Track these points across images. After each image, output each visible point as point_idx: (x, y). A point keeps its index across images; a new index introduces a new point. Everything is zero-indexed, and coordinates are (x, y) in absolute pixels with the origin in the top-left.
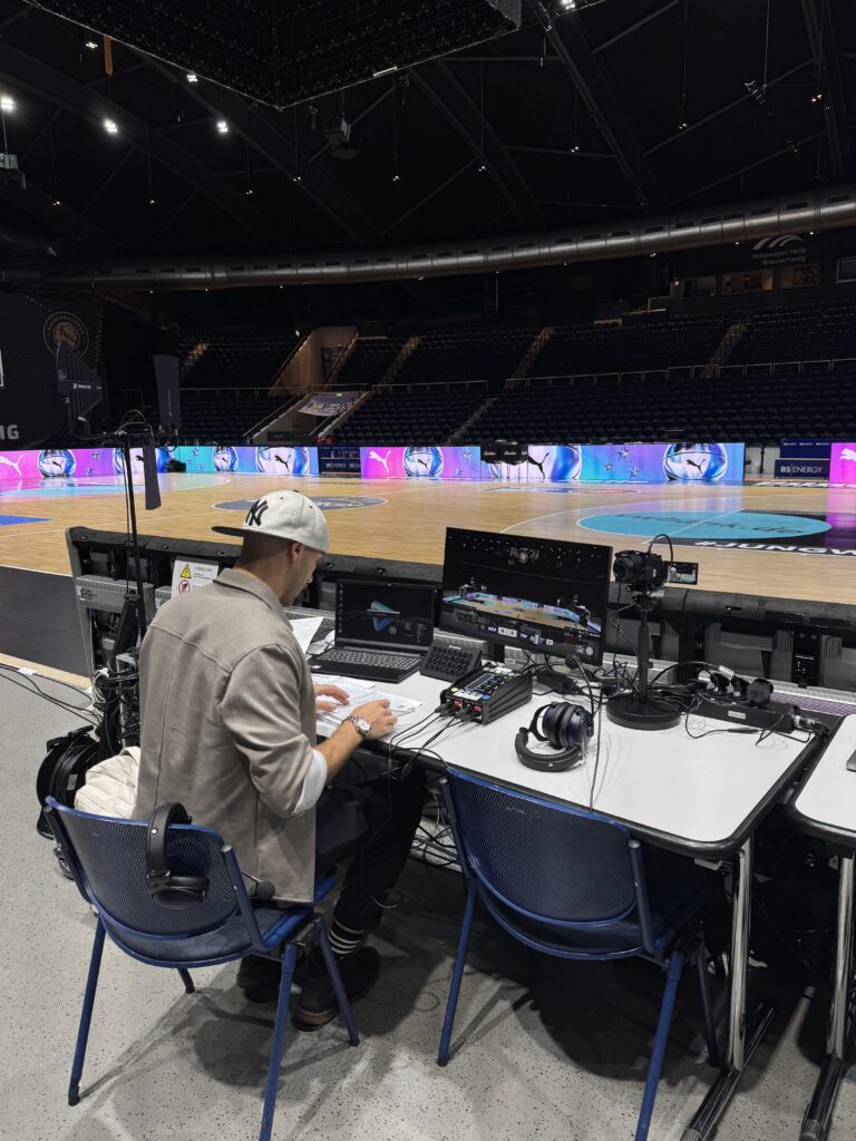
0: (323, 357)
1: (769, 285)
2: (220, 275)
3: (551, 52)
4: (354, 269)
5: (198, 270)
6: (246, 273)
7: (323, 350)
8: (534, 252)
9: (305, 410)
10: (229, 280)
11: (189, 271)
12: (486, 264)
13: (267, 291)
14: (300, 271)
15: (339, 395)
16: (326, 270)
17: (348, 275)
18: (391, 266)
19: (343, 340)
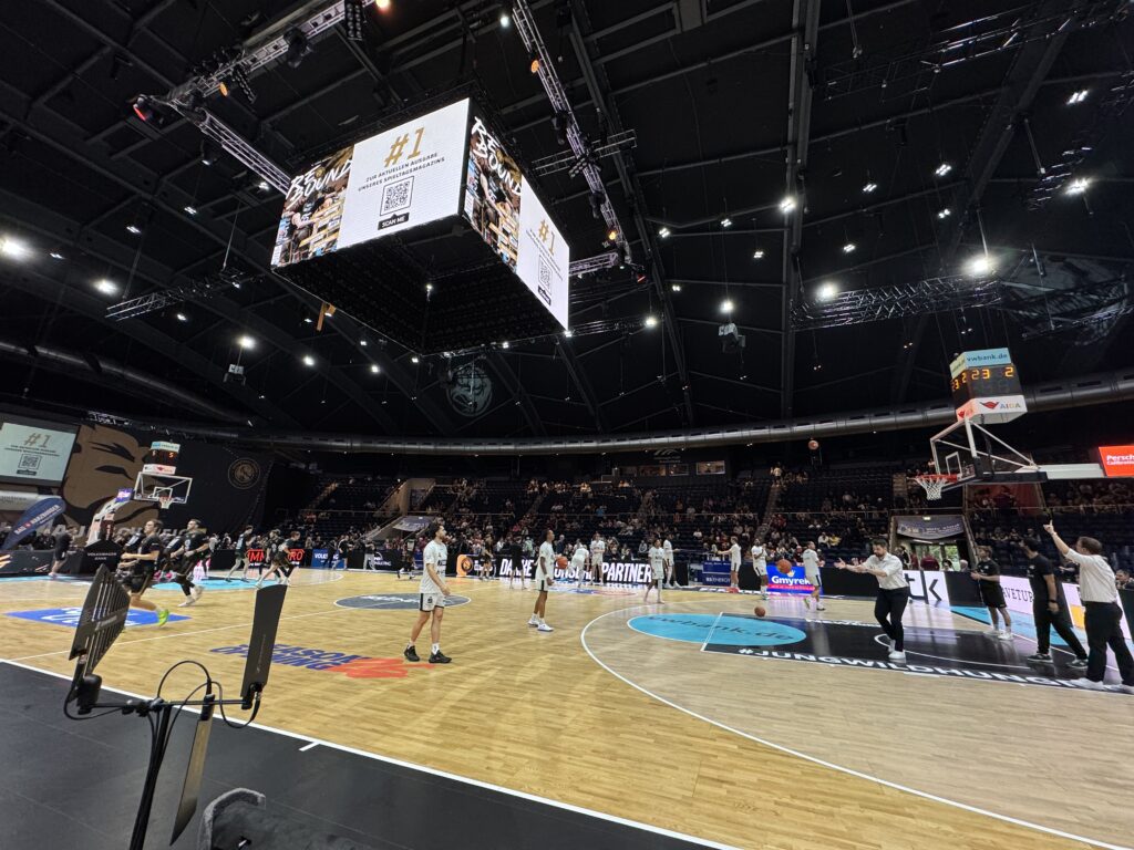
0: (411, 496)
1: (664, 473)
2: (356, 445)
3: (558, 355)
4: (439, 448)
5: (342, 441)
6: (372, 445)
7: (413, 491)
8: (542, 447)
9: (397, 527)
10: (361, 448)
11: (337, 441)
12: (515, 451)
13: (384, 457)
14: (407, 446)
15: (421, 518)
16: (422, 447)
17: (436, 451)
18: (461, 448)
19: (425, 486)
